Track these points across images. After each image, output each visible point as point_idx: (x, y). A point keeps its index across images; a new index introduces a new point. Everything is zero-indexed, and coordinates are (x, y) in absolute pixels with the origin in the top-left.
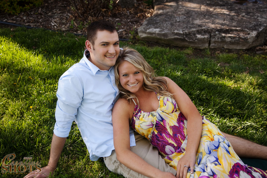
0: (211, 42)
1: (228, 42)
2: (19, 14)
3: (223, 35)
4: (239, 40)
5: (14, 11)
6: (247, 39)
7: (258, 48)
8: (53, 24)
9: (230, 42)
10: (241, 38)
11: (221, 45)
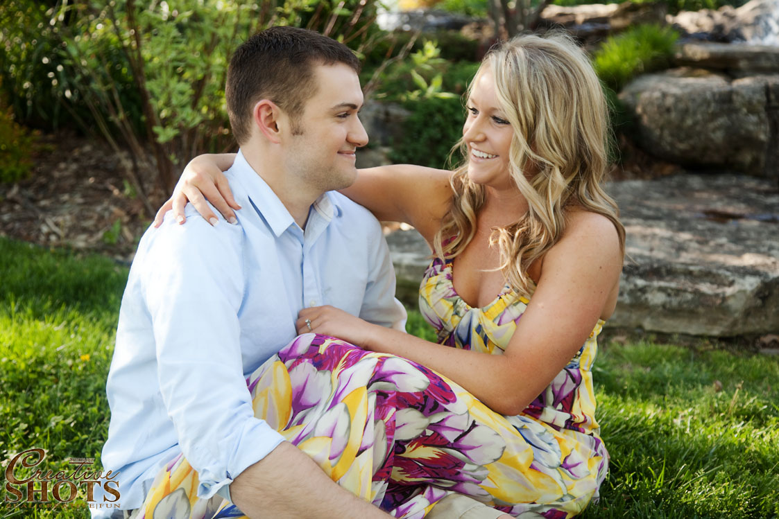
1: (656, 306)
3: (640, 282)
4: (692, 301)
6: (725, 299)
7: (767, 339)
9: (664, 306)
10: (703, 295)
11: (633, 318)
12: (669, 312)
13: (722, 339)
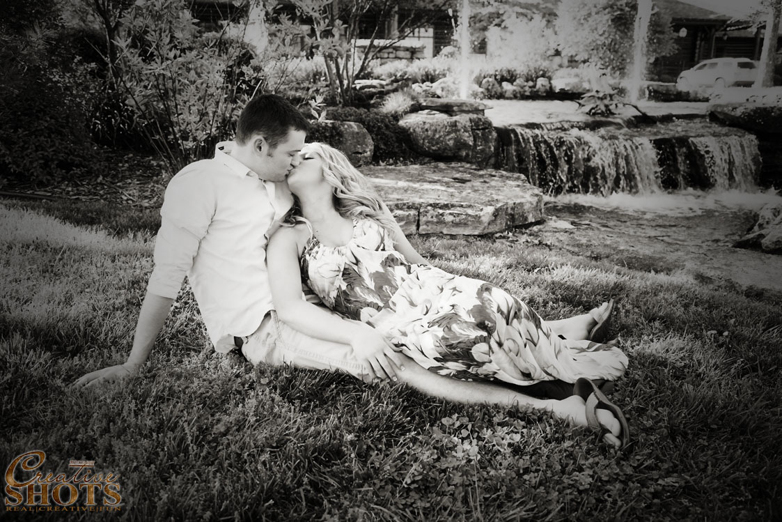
0: (421, 223)
1: (449, 222)
2: (58, 183)
3: (441, 211)
4: (466, 219)
5: (49, 178)
6: (480, 217)
7: (498, 235)
8: (125, 198)
9: (452, 222)
10: (470, 215)
11: (438, 228)
12: (456, 225)
13: (479, 236)
